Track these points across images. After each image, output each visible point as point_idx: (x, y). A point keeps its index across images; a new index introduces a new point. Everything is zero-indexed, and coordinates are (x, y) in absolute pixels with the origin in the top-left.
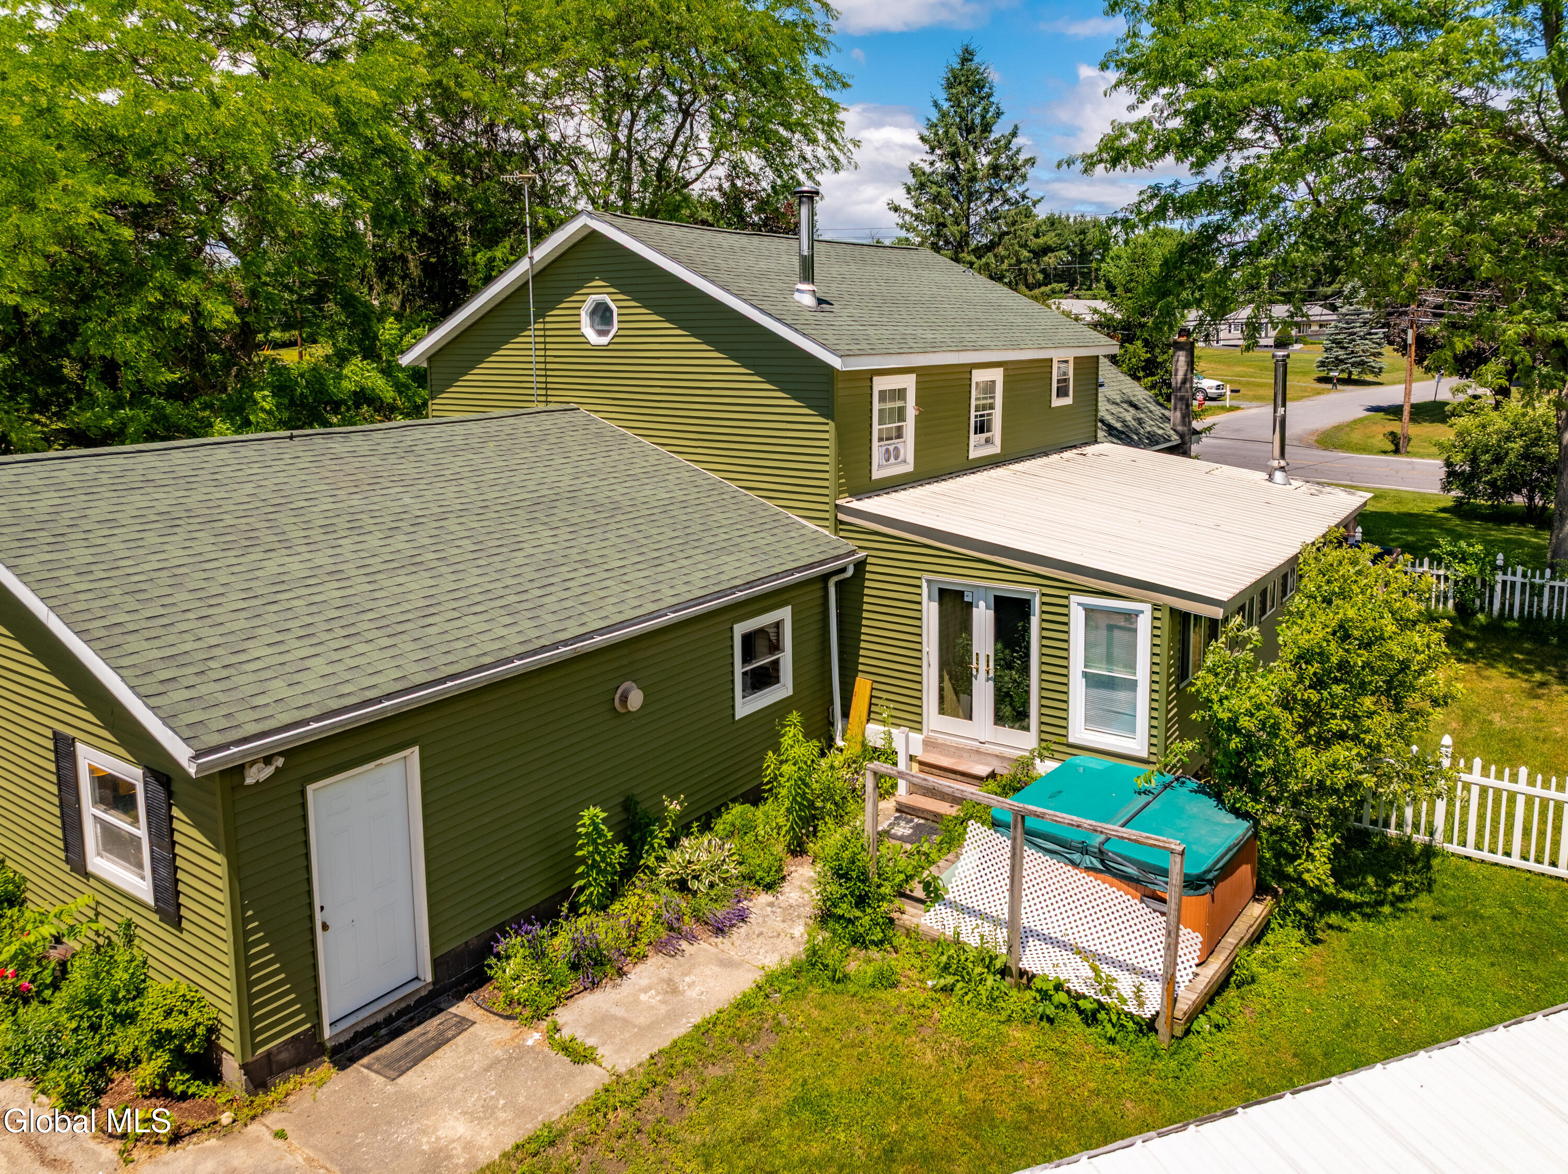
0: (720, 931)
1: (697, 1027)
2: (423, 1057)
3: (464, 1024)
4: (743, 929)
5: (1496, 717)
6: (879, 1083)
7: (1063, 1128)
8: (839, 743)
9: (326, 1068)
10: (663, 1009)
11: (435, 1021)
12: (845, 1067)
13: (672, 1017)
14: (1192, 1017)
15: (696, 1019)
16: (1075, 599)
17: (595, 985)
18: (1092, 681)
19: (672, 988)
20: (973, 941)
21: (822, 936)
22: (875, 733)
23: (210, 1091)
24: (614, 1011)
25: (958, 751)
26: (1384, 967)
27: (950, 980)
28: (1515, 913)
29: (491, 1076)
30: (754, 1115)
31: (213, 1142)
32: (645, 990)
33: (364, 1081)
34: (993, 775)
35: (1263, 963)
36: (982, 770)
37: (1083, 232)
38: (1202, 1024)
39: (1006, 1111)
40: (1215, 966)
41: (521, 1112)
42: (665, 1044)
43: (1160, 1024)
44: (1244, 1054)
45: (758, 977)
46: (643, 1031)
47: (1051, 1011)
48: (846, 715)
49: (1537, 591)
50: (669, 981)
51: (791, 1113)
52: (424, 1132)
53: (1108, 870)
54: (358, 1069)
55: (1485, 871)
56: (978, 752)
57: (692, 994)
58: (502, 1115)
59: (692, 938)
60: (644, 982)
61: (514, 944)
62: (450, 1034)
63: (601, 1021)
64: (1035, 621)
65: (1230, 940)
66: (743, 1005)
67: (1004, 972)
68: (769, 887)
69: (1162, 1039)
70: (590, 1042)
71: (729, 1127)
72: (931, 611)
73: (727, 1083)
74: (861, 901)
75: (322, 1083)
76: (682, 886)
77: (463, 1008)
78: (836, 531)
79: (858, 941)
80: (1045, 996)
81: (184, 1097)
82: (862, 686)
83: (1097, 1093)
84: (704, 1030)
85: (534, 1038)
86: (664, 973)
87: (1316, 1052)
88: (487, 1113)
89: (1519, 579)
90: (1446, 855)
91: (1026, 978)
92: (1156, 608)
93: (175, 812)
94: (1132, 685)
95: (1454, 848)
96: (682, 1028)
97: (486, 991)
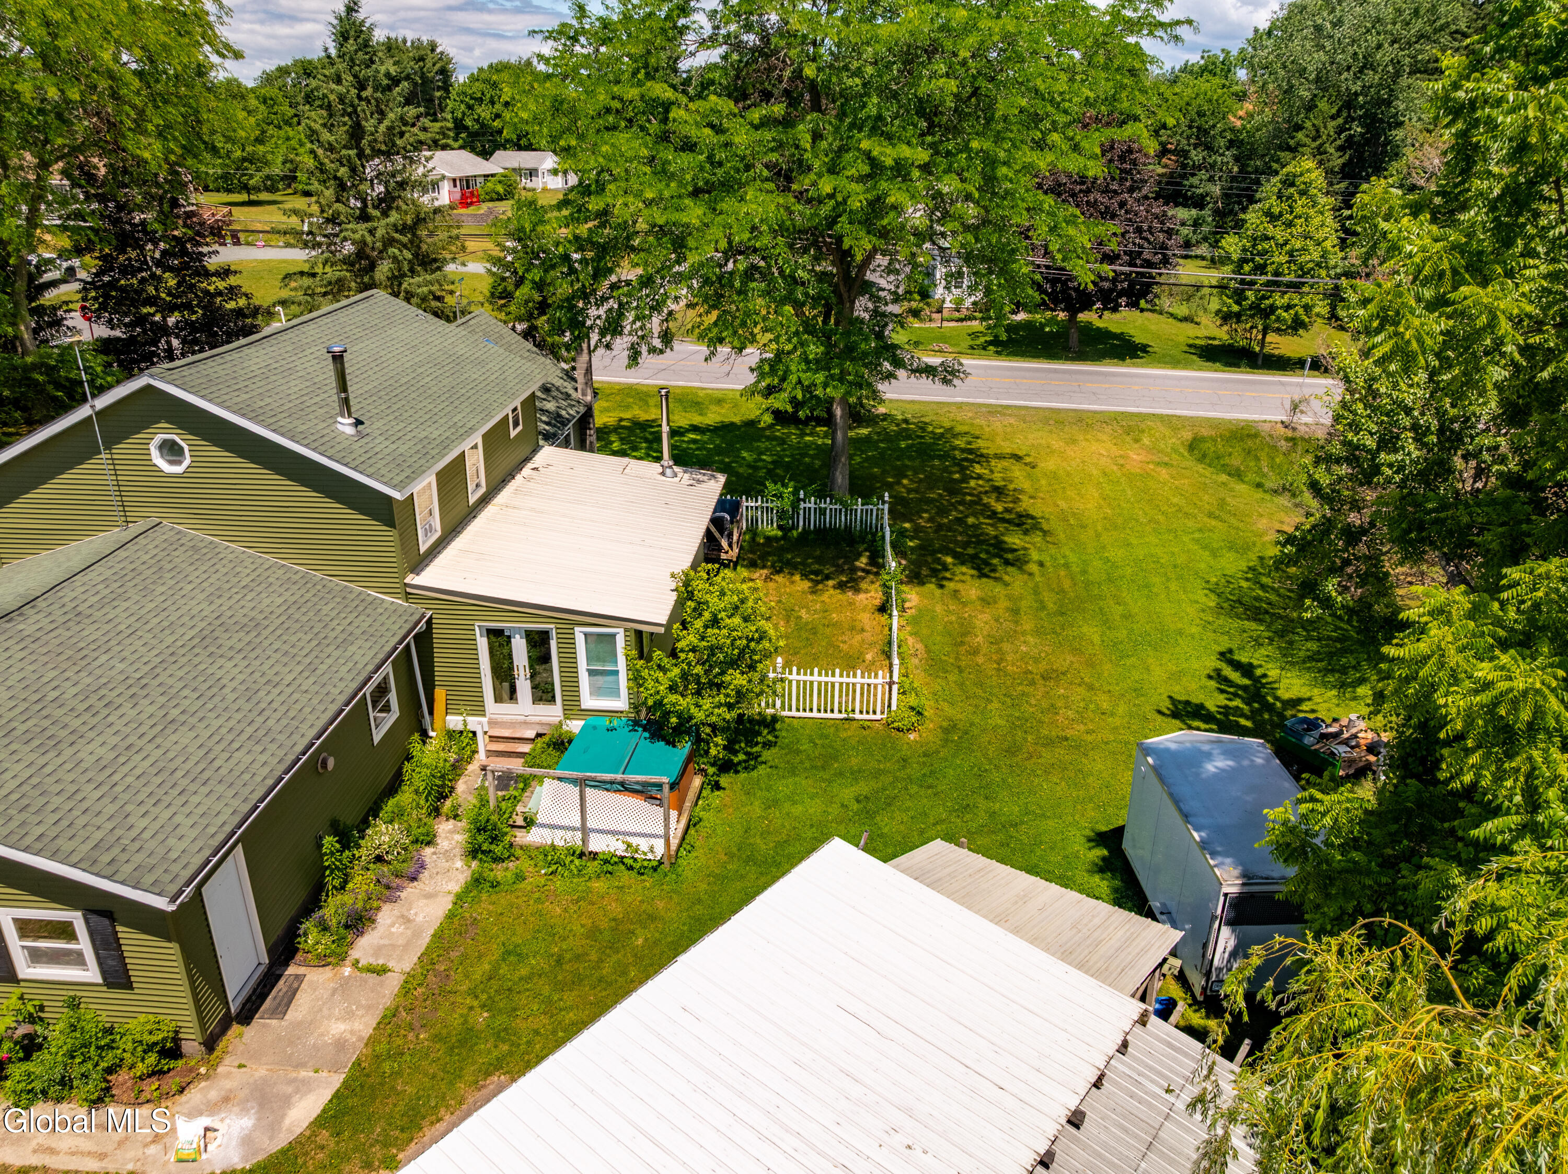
0: (414, 879)
1: (434, 936)
2: (290, 1002)
3: (300, 978)
4: (426, 873)
5: (803, 613)
6: (539, 931)
7: (632, 923)
8: (432, 734)
9: (236, 1028)
10: (409, 932)
11: (281, 982)
12: (519, 930)
13: (417, 934)
14: (678, 851)
15: (432, 932)
16: (577, 629)
17: (362, 933)
18: (591, 673)
19: (406, 920)
20: (559, 843)
21: (475, 864)
22: (454, 721)
23: (180, 1063)
24: (382, 942)
25: (512, 725)
26: (759, 794)
27: (554, 867)
28: (816, 745)
29: (337, 997)
30: (487, 967)
31: (203, 1084)
32: (393, 925)
33: (264, 1025)
34: (539, 735)
35: (704, 809)
36: (531, 734)
37: (422, 59)
38: (683, 852)
39: (604, 924)
40: (684, 821)
41: (369, 1008)
42: (422, 950)
43: (665, 860)
44: (703, 860)
45: (451, 898)
46: (406, 947)
47: (610, 868)
48: (431, 712)
49: (823, 512)
50: (403, 916)
51: (504, 960)
52: (322, 1035)
53: (626, 789)
54: (257, 1021)
55: (801, 721)
56: (525, 723)
57: (420, 918)
58: (360, 1013)
59: (399, 888)
60: (389, 921)
61: (309, 926)
62: (295, 985)
63: (378, 950)
64: (553, 644)
65: (688, 804)
66: (450, 916)
67: (581, 855)
68: (429, 843)
69: (666, 867)
70: (381, 962)
71: (477, 976)
72: (483, 644)
73: (465, 956)
74: (494, 839)
75: (241, 1035)
76: (379, 859)
77: (291, 970)
78: (407, 600)
79: (498, 860)
80: (606, 862)
81: (169, 1070)
82: (440, 694)
83: (642, 902)
84: (438, 936)
85: (347, 971)
86: (396, 912)
87: (734, 850)
88: (349, 1015)
89: (812, 505)
90: (782, 719)
91: (594, 855)
92: (626, 630)
93: (119, 928)
94: (616, 673)
95: (786, 713)
96: (425, 940)
97: (299, 956)
